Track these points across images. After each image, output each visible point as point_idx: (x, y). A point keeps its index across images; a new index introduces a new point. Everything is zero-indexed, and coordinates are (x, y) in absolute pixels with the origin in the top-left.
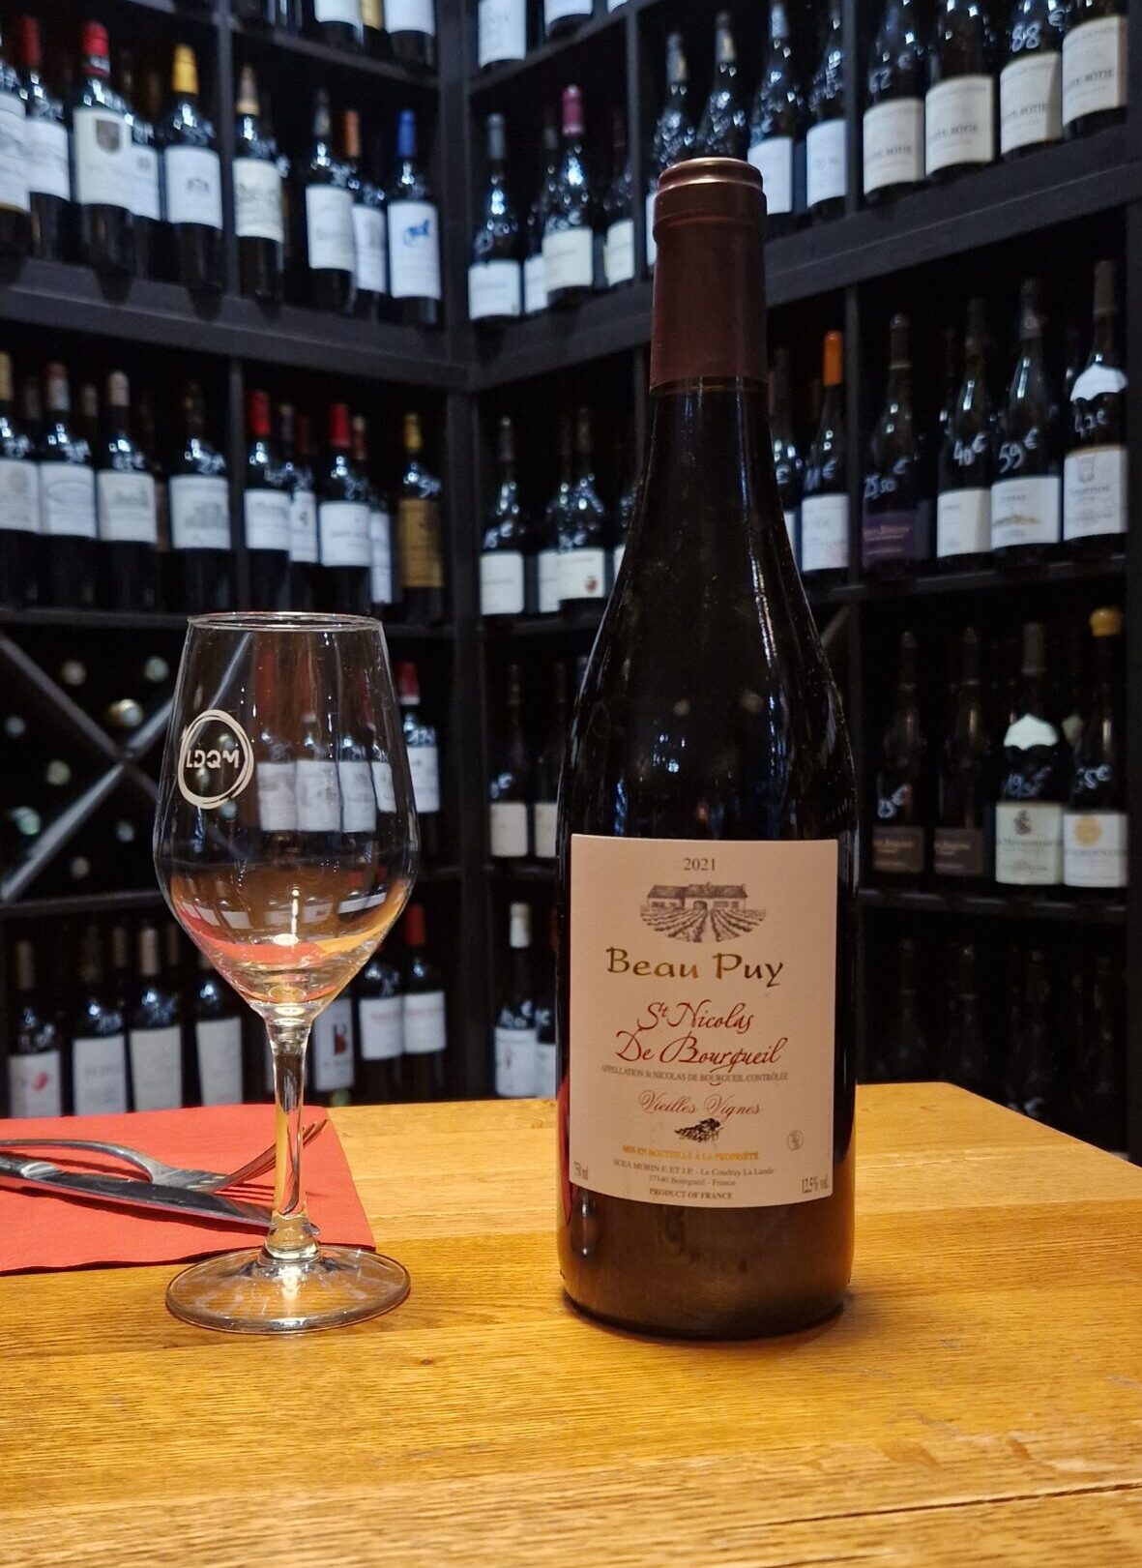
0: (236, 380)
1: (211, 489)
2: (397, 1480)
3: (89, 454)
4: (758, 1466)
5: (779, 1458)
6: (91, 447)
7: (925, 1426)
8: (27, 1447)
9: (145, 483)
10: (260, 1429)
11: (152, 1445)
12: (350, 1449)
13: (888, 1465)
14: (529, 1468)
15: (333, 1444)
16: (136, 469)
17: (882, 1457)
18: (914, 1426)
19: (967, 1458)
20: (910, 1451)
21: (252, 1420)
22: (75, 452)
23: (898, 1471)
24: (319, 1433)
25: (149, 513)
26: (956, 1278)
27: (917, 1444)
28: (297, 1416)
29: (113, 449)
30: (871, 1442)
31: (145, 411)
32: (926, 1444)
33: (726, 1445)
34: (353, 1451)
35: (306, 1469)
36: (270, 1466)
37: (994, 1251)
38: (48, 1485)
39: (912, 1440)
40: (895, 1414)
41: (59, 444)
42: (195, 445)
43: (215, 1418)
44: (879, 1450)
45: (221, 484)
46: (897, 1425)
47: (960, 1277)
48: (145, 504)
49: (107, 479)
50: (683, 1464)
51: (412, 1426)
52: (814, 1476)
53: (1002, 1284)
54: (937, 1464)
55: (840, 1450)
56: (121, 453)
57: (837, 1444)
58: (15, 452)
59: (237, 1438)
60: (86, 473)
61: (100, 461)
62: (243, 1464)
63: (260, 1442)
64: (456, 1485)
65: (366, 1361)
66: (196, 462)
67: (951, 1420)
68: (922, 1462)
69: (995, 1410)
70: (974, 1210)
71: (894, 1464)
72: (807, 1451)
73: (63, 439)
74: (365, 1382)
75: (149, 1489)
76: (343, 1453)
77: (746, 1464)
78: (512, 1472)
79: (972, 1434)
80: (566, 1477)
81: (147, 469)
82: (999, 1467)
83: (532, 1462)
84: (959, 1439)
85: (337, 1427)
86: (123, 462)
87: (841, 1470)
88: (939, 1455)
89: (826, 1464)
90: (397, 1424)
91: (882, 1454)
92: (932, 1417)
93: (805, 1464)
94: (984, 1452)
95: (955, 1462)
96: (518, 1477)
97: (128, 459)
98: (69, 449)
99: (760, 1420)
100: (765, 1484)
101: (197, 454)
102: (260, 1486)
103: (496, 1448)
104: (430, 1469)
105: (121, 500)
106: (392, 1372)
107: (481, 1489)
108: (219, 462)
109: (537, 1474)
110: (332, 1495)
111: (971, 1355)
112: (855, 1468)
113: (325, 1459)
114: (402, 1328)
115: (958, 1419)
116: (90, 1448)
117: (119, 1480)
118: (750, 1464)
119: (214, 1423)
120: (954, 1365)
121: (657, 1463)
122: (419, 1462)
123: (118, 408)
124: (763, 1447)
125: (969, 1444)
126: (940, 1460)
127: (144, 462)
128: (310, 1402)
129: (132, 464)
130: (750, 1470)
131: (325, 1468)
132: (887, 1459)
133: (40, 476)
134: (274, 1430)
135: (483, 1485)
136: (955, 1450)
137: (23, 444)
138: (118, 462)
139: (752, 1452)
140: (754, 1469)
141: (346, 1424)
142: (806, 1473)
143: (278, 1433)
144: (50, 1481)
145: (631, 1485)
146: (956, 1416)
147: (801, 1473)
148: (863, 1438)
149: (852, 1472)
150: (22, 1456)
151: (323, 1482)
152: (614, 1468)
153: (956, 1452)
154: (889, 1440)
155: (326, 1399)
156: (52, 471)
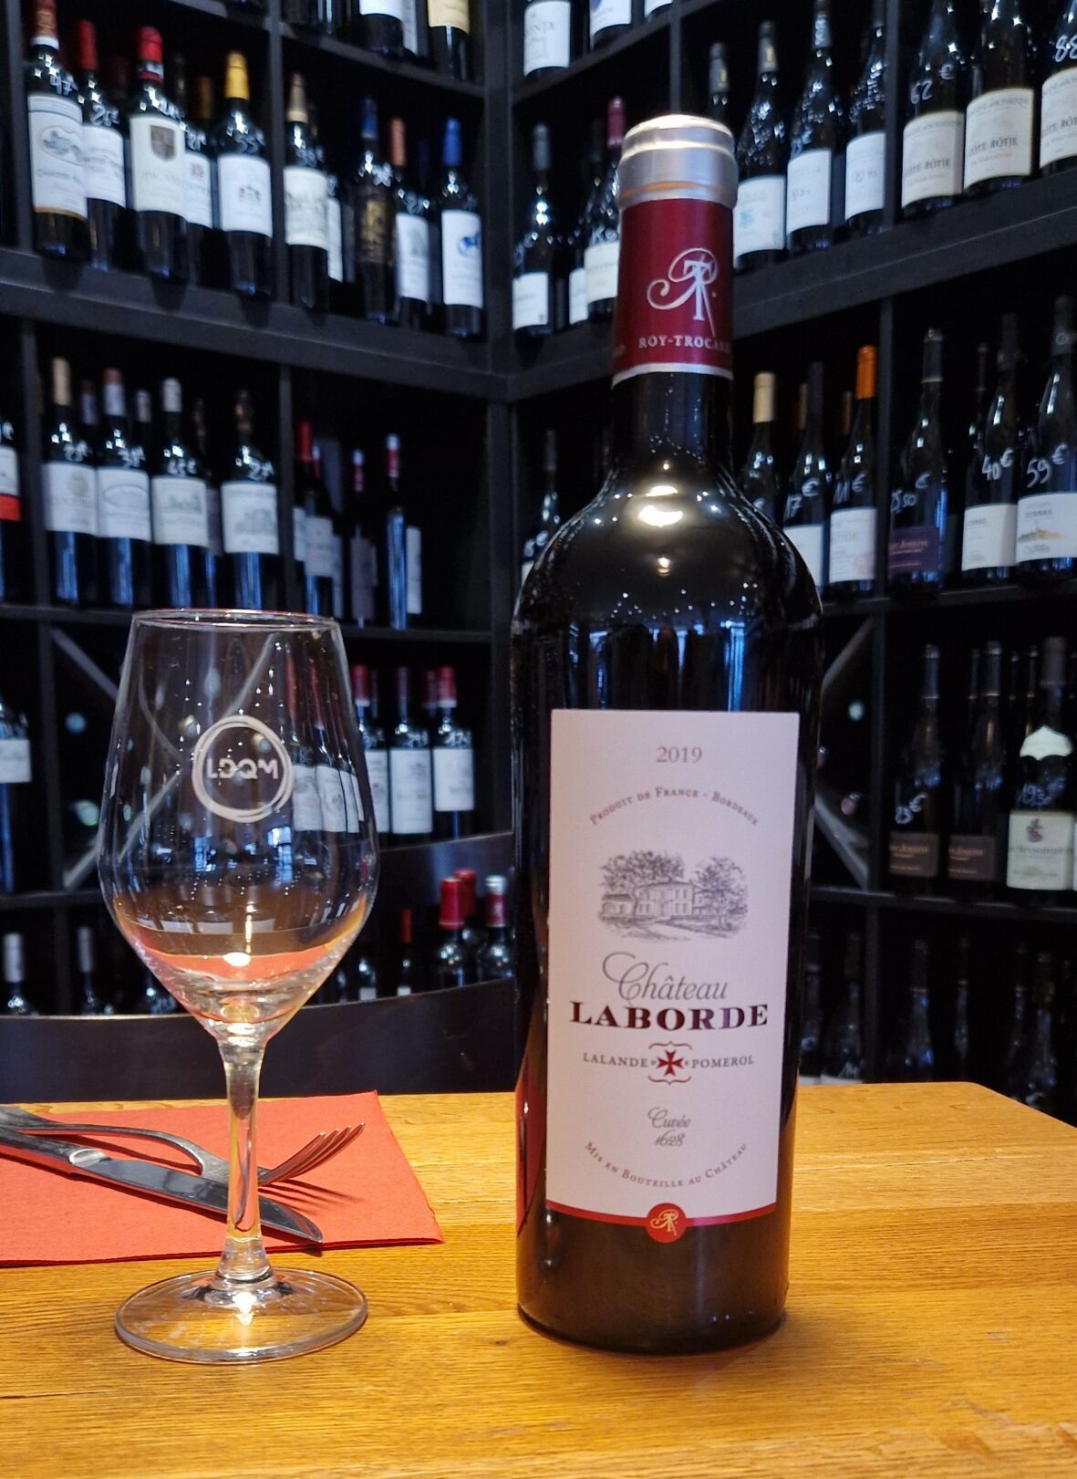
0: (285, 388)
1: (260, 494)
2: (484, 1455)
3: (143, 459)
4: (822, 1450)
5: (844, 1444)
6: (145, 452)
7: (979, 1416)
8: (134, 1415)
9: (198, 487)
10: (350, 1403)
11: (251, 1416)
12: (435, 1424)
13: (946, 1452)
14: (605, 1448)
15: (418, 1420)
16: (189, 475)
17: (937, 1444)
18: (968, 1415)
19: (1020, 1447)
20: (966, 1438)
21: (343, 1394)
22: (131, 457)
23: (956, 1458)
24: (406, 1408)
25: (202, 518)
26: (996, 1272)
27: (972, 1432)
28: (383, 1391)
29: (167, 454)
30: (927, 1429)
31: (198, 417)
32: (980, 1433)
33: (789, 1430)
34: (439, 1427)
35: (396, 1443)
36: (364, 1439)
37: (1030, 1247)
38: (156, 1452)
39: (967, 1428)
40: (949, 1404)
41: (116, 449)
42: (246, 451)
43: (307, 1391)
44: (936, 1438)
45: (270, 490)
46: (952, 1413)
47: (1001, 1272)
48: (198, 509)
49: (160, 482)
50: (752, 1447)
51: (491, 1403)
52: (876, 1461)
53: (1041, 1279)
54: (994, 1453)
55: (898, 1437)
56: (175, 457)
57: (895, 1431)
58: (74, 455)
59: (330, 1411)
60: (141, 478)
61: (154, 466)
62: (338, 1437)
63: (351, 1416)
64: (538, 1462)
65: (445, 1340)
66: (246, 468)
67: (1002, 1411)
68: (977, 1451)
69: (1044, 1402)
70: (1009, 1207)
71: (952, 1452)
72: (867, 1437)
73: (119, 443)
74: (444, 1361)
75: (252, 1458)
76: (430, 1429)
77: (810, 1448)
78: (590, 1450)
79: (1024, 1424)
80: (642, 1456)
81: (199, 474)
82: (1050, 1456)
83: (608, 1441)
84: (1012, 1429)
85: (422, 1402)
86: (176, 466)
87: (902, 1456)
88: (994, 1444)
89: (886, 1449)
90: (478, 1402)
91: (938, 1442)
92: (983, 1407)
93: (869, 1449)
94: (1035, 1442)
95: (1009, 1451)
96: (596, 1456)
97: (182, 465)
98: (124, 453)
99: (820, 1406)
100: (831, 1468)
101: (247, 460)
102: (355, 1458)
103: (572, 1427)
104: (513, 1445)
105: (176, 505)
106: (470, 1352)
107: (562, 1466)
108: (268, 468)
109: (613, 1453)
110: (423, 1468)
111: (1016, 1347)
112: (914, 1454)
113: (412, 1434)
114: (476, 1309)
115: (1009, 1410)
116: (192, 1417)
117: (221, 1448)
118: (814, 1448)
119: (307, 1396)
120: (1001, 1358)
121: (727, 1446)
122: (501, 1438)
123: (172, 414)
124: (824, 1433)
125: (1021, 1433)
126: (995, 1449)
127: (196, 467)
128: (395, 1379)
129: (185, 468)
130: (814, 1454)
131: (413, 1442)
132: (943, 1446)
133: (97, 479)
134: (363, 1404)
135: (563, 1462)
136: (1008, 1439)
137: (82, 448)
138: (172, 467)
139: (816, 1436)
140: (819, 1454)
141: (429, 1401)
142: (869, 1458)
143: (368, 1407)
144: (158, 1448)
145: (703, 1466)
146: (1007, 1407)
147: (865, 1458)
148: (920, 1425)
149: (911, 1458)
150: (132, 1424)
151: (413, 1455)
152: (685, 1449)
153: (1010, 1442)
154: (945, 1428)
155: (410, 1376)
156: (109, 475)
